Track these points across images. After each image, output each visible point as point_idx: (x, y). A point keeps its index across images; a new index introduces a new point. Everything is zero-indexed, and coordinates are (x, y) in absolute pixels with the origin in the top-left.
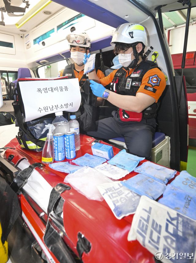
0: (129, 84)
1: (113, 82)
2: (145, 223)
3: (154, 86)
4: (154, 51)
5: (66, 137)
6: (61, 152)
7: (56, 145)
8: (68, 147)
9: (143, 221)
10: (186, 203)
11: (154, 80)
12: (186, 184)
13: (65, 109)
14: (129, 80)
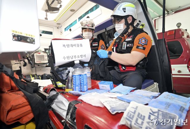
0: (125, 46)
1: (113, 46)
2: (132, 114)
4: (142, 23)
5: (81, 76)
7: (75, 81)
8: (83, 83)
9: (130, 113)
10: (166, 106)
11: (143, 41)
12: (167, 98)
13: (80, 59)
14: (125, 43)
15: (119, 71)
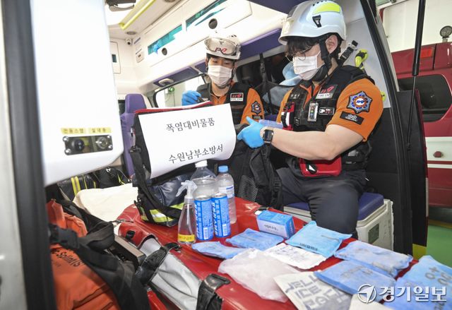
0: (313, 113)
1: (284, 110)
3: (359, 113)
4: (359, 49)
5: (214, 202)
6: (207, 226)
11: (358, 102)
12: (434, 278)
13: (210, 156)
14: (314, 104)
15: (300, 175)
